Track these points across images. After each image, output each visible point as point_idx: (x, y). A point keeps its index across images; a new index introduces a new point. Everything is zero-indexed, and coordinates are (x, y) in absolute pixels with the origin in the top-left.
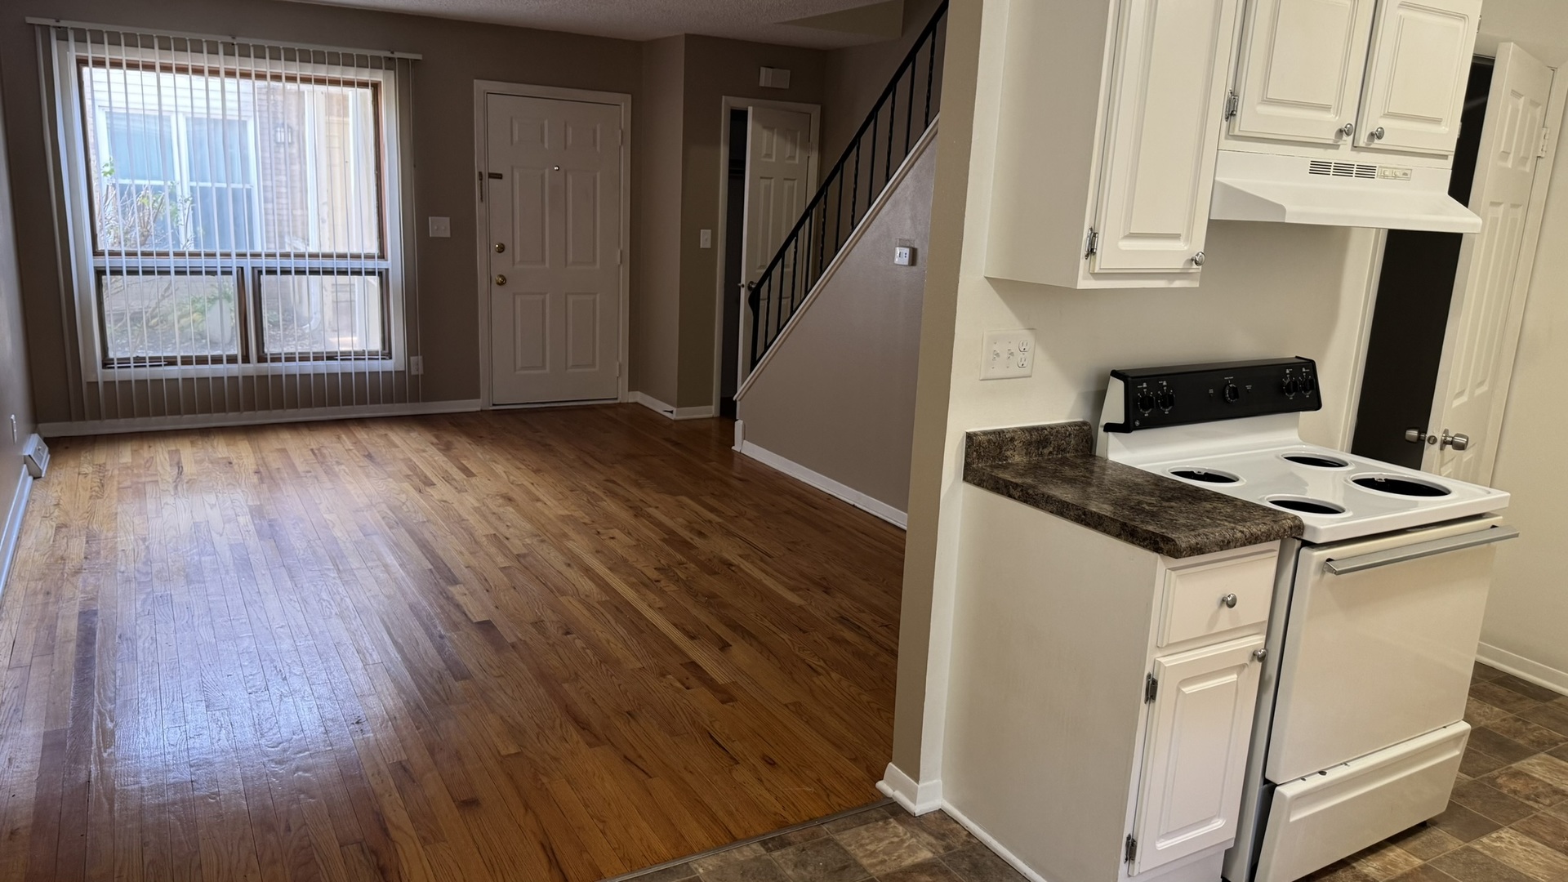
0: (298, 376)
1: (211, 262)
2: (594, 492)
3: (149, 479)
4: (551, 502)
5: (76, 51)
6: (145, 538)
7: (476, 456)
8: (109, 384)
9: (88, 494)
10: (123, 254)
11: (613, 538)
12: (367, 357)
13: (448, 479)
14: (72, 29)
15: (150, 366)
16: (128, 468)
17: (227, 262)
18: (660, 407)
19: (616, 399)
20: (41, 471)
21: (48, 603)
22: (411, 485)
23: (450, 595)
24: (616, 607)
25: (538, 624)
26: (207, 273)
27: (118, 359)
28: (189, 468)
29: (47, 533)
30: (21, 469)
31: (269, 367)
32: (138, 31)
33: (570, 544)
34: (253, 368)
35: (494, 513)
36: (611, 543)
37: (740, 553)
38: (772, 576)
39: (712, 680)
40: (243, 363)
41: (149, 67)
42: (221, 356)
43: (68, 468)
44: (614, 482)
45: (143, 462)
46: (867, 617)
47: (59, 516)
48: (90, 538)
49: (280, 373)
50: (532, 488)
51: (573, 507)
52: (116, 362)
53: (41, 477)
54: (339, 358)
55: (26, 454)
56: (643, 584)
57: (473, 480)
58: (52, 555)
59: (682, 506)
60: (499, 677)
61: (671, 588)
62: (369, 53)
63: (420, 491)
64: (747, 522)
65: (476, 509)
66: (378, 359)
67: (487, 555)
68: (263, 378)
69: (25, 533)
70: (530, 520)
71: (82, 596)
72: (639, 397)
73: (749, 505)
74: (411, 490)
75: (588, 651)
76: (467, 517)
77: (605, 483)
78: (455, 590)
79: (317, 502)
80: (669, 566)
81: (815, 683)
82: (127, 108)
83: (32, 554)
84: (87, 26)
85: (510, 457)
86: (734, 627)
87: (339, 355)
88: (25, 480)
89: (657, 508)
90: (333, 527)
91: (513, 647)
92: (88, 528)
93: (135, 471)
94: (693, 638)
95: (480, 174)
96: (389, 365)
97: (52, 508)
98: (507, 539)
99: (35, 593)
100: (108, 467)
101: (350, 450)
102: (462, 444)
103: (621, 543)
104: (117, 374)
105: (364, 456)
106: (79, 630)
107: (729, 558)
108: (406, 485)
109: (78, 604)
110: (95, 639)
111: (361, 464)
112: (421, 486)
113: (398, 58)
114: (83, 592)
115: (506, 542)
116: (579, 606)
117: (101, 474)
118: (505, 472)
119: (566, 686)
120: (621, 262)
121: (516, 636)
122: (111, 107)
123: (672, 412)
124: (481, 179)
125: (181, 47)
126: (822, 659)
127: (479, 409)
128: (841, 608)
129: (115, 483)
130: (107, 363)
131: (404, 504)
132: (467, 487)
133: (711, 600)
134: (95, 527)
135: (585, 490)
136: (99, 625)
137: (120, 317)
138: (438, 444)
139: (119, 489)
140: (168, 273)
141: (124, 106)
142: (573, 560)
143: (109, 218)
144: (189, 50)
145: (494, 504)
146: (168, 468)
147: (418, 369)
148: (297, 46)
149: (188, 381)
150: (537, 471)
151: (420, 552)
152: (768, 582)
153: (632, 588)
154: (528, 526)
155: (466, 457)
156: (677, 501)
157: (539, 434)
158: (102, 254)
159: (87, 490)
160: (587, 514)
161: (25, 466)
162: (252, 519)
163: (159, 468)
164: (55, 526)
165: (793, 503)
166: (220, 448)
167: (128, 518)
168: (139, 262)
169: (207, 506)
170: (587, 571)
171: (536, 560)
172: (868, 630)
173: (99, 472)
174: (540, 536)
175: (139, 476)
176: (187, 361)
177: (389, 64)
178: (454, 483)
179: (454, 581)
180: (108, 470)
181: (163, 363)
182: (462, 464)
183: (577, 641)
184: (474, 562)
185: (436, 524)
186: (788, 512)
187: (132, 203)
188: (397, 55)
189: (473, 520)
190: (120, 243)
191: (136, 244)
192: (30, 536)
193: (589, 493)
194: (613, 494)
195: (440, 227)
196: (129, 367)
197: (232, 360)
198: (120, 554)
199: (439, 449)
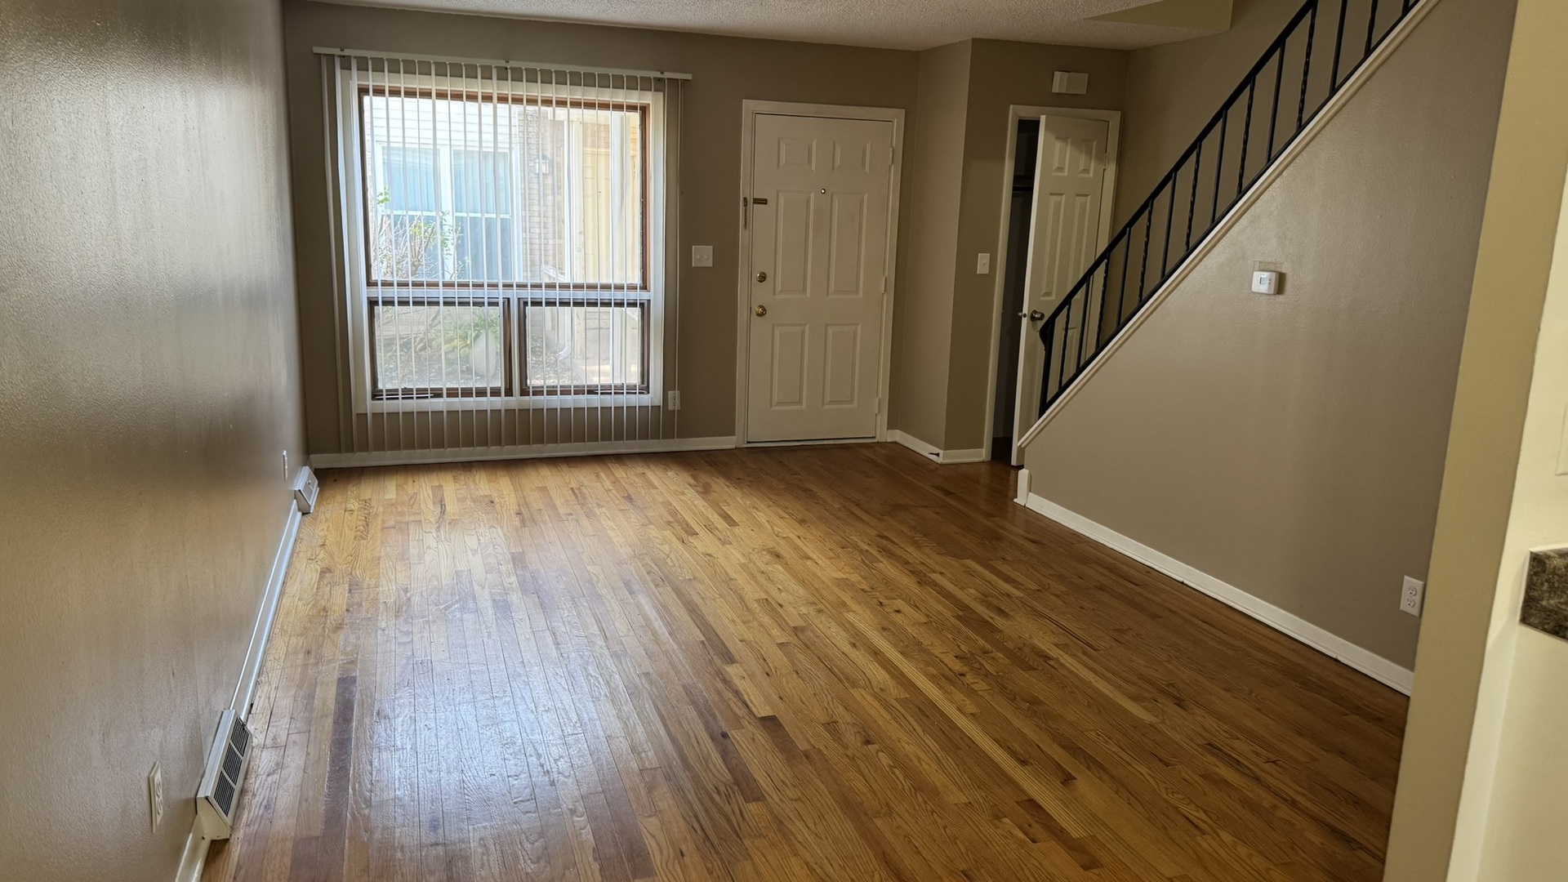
0: (559, 410)
1: (479, 293)
2: (867, 551)
3: (412, 518)
4: (823, 562)
5: (358, 80)
6: (407, 588)
7: (737, 500)
8: (378, 416)
9: (353, 534)
10: (395, 284)
11: (898, 611)
12: (625, 391)
13: (710, 528)
14: (355, 57)
15: (417, 398)
16: (392, 505)
17: (494, 293)
18: (925, 449)
19: (874, 437)
20: (310, 506)
21: (307, 665)
22: (674, 534)
23: (727, 677)
24: (919, 709)
25: (831, 726)
26: (475, 304)
27: (387, 391)
28: (452, 507)
29: (312, 579)
30: (291, 504)
31: (531, 401)
32: (416, 58)
33: (851, 617)
34: (515, 401)
35: (763, 573)
36: (898, 618)
37: (1056, 641)
38: (1102, 676)
39: (1062, 830)
40: (505, 396)
41: (426, 94)
42: (485, 389)
43: (336, 503)
44: (887, 538)
45: (406, 498)
46: (1243, 747)
47: (324, 559)
48: (354, 586)
49: (541, 407)
50: (797, 541)
51: (847, 569)
52: (384, 393)
53: (309, 513)
54: (599, 392)
55: (297, 489)
56: (946, 678)
57: (736, 530)
58: (315, 605)
59: (971, 573)
60: (796, 800)
61: (980, 686)
62: (639, 74)
63: (683, 542)
64: (1054, 598)
65: (743, 566)
66: (636, 393)
67: (761, 625)
68: (524, 412)
69: (291, 578)
70: (803, 583)
71: (343, 657)
72: (898, 436)
73: (1051, 575)
74: (674, 539)
75: (896, 771)
76: (734, 576)
77: (878, 538)
78: (732, 671)
79: (581, 551)
80: (972, 654)
81: (1201, 846)
82: (404, 143)
83: (296, 603)
84: (369, 54)
85: (771, 503)
86: (1073, 750)
87: (599, 388)
88: (294, 516)
89: (942, 573)
90: (598, 582)
91: (807, 757)
92: (351, 573)
93: (399, 509)
94: (1023, 762)
95: (745, 199)
96: (646, 400)
97: (318, 549)
98: (781, 606)
99: (296, 652)
100: (374, 503)
101: (610, 490)
102: (720, 486)
103: (909, 619)
104: (386, 406)
105: (624, 497)
106: (337, 702)
107: (1043, 647)
108: (668, 533)
109: (337, 668)
110: (353, 715)
111: (622, 507)
112: (684, 535)
113: (668, 79)
114: (345, 653)
115: (779, 609)
116: (876, 704)
117: (366, 512)
118: (768, 521)
119: (878, 822)
120: (885, 291)
121: (808, 741)
122: (388, 142)
123: (938, 455)
124: (746, 205)
125: (456, 72)
126: (1203, 809)
127: (733, 447)
128: (1206, 730)
129: (380, 522)
130: (376, 395)
131: (668, 556)
132: (731, 538)
133: (1033, 706)
134: (358, 573)
135: (856, 547)
136: (358, 696)
137: (390, 342)
138: (696, 486)
139: (383, 529)
140: (437, 303)
141: (401, 140)
142: (858, 639)
143: (383, 247)
144: (464, 76)
145: (762, 561)
146: (432, 507)
147: (674, 404)
148: (568, 68)
149: (453, 414)
150: (802, 522)
151: (689, 618)
152: (1103, 686)
153: (933, 683)
154: (802, 591)
155: (726, 502)
156: (963, 565)
157: (796, 476)
158: (376, 284)
159: (352, 529)
160: (864, 579)
161: (295, 501)
162: (515, 568)
163: (422, 506)
164: (319, 571)
165: (1104, 575)
166: (482, 484)
167: (391, 563)
168: (410, 293)
169: (469, 551)
170: (876, 654)
171: (816, 636)
172: (1251, 767)
173: (365, 509)
174: (816, 605)
175: (402, 514)
176: (452, 393)
177: (658, 85)
178: (716, 532)
179: (730, 659)
180: (374, 507)
181: (429, 395)
182: (722, 509)
183: (881, 754)
184: (748, 635)
185: (703, 583)
186: (1101, 588)
187: (405, 232)
188: (667, 75)
189: (741, 579)
190: (392, 273)
191: (407, 273)
192: (295, 581)
193: (861, 551)
194: (890, 554)
195: (703, 256)
196: (398, 398)
197: (495, 392)
198: (382, 607)
199: (697, 492)
